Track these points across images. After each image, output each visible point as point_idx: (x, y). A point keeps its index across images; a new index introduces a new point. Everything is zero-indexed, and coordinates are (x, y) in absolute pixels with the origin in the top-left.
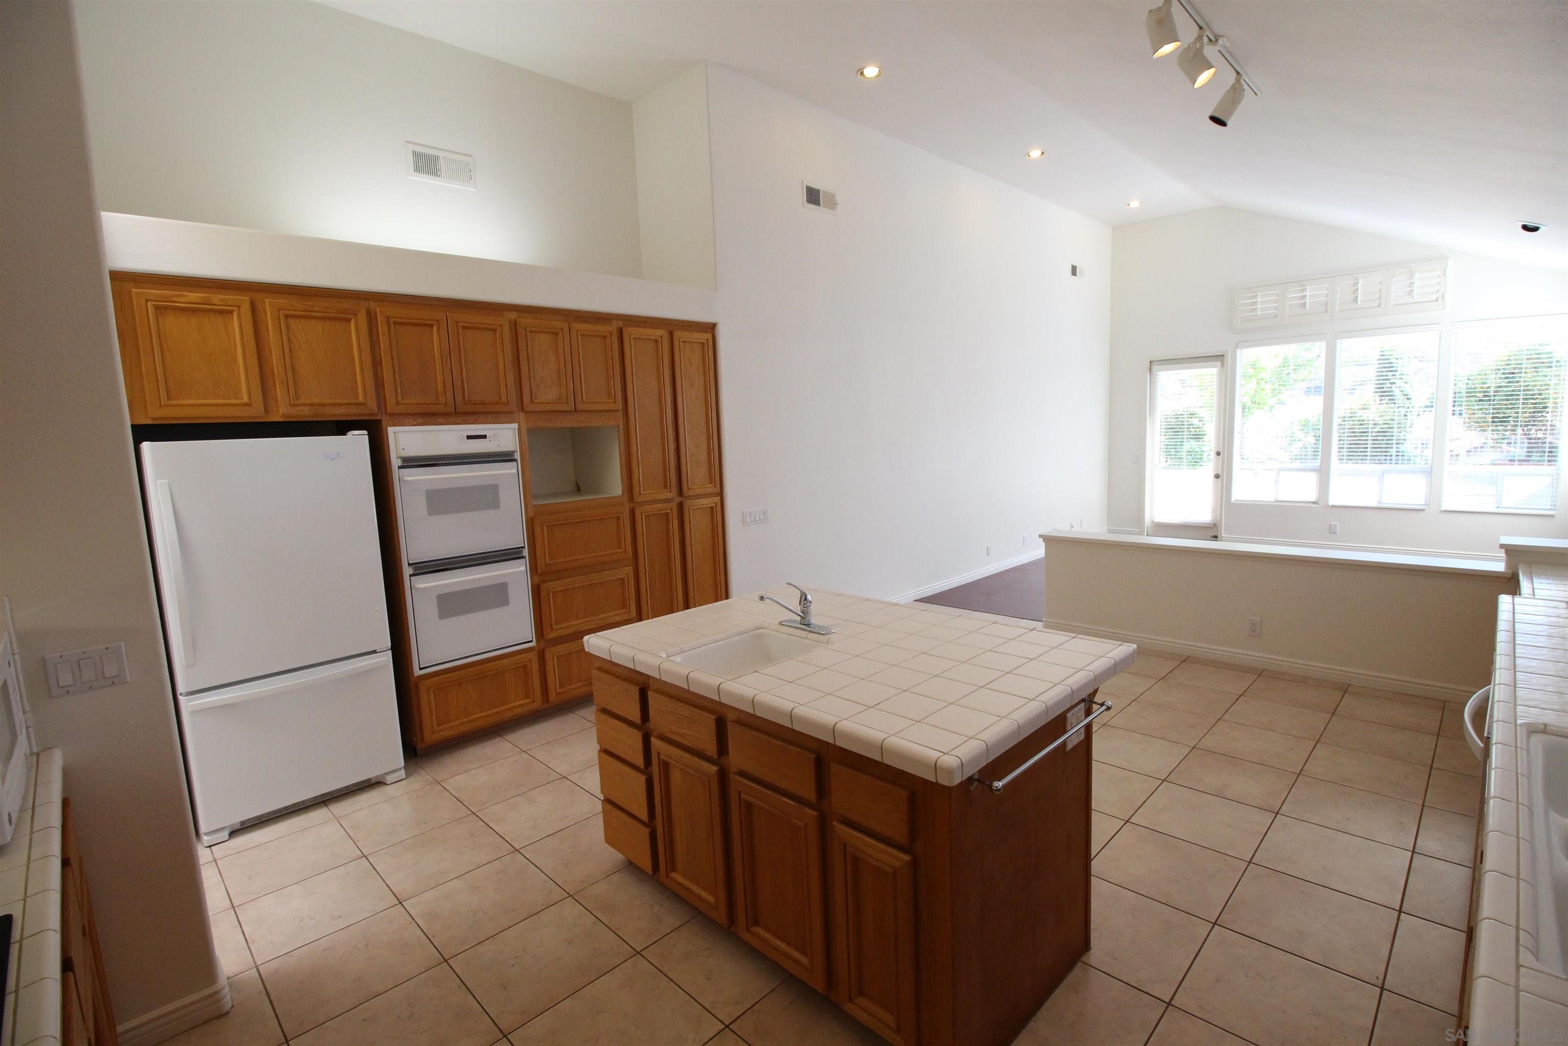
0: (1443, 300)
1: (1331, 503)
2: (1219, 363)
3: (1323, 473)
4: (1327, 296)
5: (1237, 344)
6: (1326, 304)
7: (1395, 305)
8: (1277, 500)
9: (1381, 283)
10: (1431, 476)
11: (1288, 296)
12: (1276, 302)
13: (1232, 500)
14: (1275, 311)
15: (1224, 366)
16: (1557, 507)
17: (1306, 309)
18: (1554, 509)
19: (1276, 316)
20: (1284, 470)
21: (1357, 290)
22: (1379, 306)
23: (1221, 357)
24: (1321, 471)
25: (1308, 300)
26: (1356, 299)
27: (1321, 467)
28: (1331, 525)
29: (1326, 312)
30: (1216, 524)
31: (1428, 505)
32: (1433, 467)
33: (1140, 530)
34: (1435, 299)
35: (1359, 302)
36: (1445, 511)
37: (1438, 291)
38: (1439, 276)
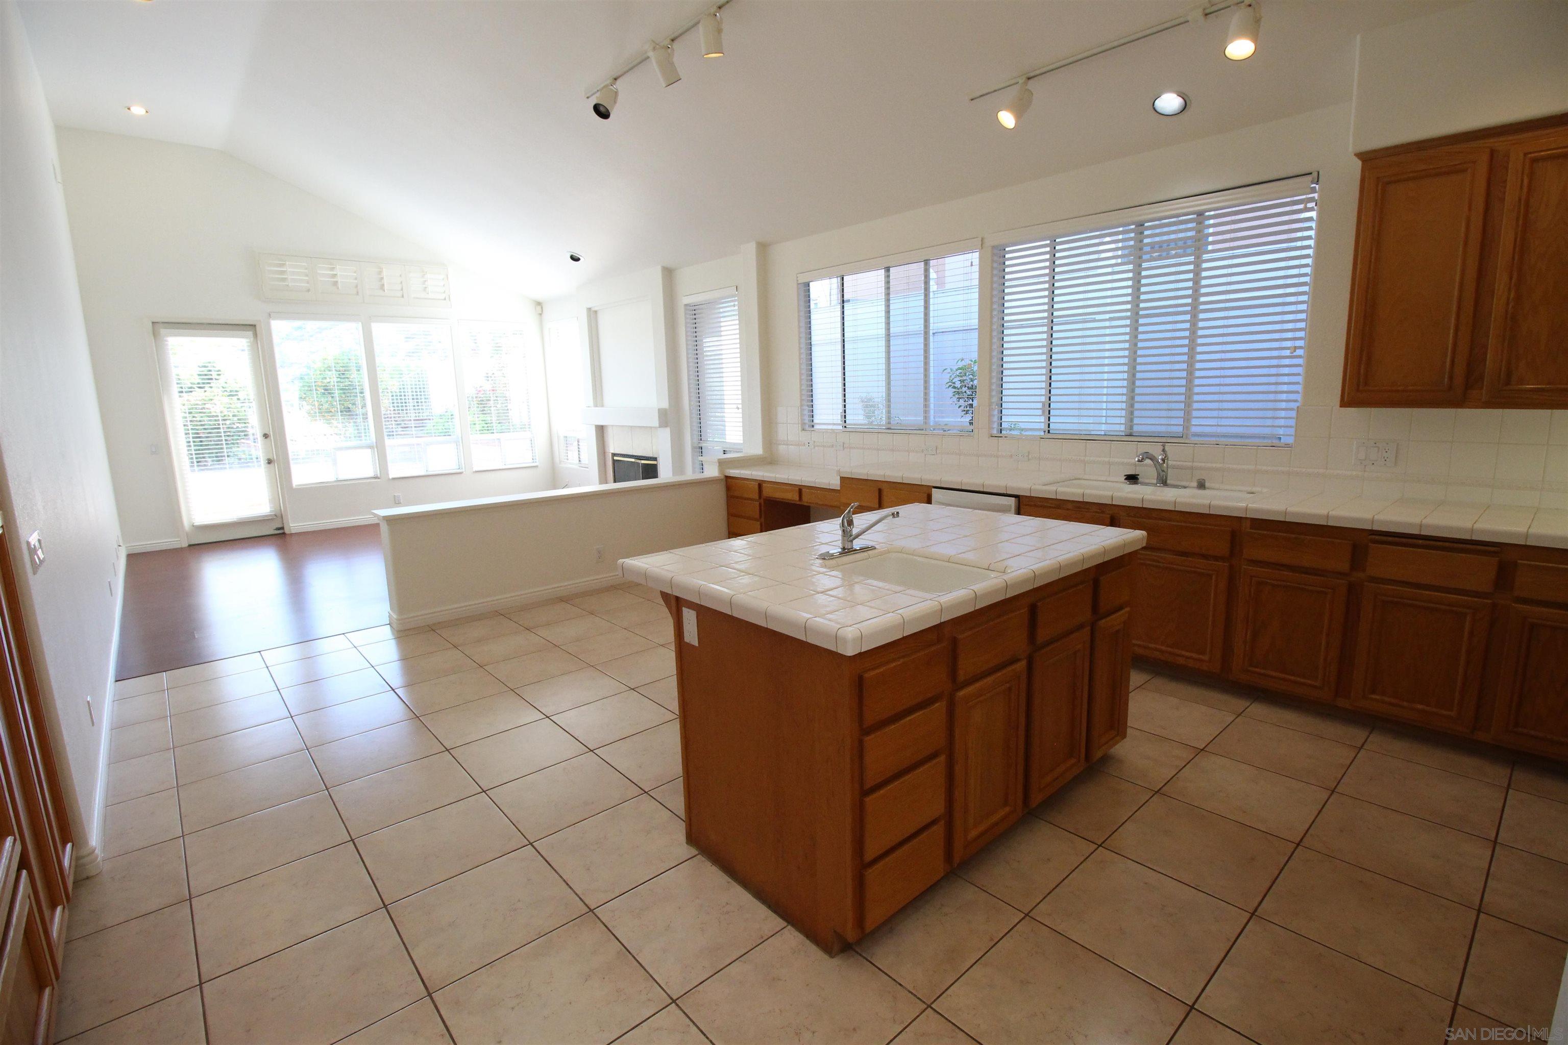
0: (450, 300)
1: (391, 476)
2: (252, 333)
3: (379, 448)
5: (270, 315)
6: (357, 286)
7: (414, 298)
8: (339, 479)
9: (401, 276)
10: (461, 445)
11: (319, 272)
12: (307, 276)
13: (294, 486)
14: (306, 285)
15: (258, 338)
16: (537, 461)
17: (338, 288)
18: (536, 462)
19: (309, 290)
20: (341, 449)
21: (382, 278)
22: (403, 296)
23: (252, 327)
24: (377, 447)
25: (339, 279)
26: (382, 287)
27: (376, 442)
28: (394, 496)
29: (357, 294)
30: (279, 514)
31: (463, 468)
32: (462, 438)
33: (177, 539)
34: (443, 298)
35: (386, 291)
36: (477, 472)
37: (445, 292)
38: (443, 279)
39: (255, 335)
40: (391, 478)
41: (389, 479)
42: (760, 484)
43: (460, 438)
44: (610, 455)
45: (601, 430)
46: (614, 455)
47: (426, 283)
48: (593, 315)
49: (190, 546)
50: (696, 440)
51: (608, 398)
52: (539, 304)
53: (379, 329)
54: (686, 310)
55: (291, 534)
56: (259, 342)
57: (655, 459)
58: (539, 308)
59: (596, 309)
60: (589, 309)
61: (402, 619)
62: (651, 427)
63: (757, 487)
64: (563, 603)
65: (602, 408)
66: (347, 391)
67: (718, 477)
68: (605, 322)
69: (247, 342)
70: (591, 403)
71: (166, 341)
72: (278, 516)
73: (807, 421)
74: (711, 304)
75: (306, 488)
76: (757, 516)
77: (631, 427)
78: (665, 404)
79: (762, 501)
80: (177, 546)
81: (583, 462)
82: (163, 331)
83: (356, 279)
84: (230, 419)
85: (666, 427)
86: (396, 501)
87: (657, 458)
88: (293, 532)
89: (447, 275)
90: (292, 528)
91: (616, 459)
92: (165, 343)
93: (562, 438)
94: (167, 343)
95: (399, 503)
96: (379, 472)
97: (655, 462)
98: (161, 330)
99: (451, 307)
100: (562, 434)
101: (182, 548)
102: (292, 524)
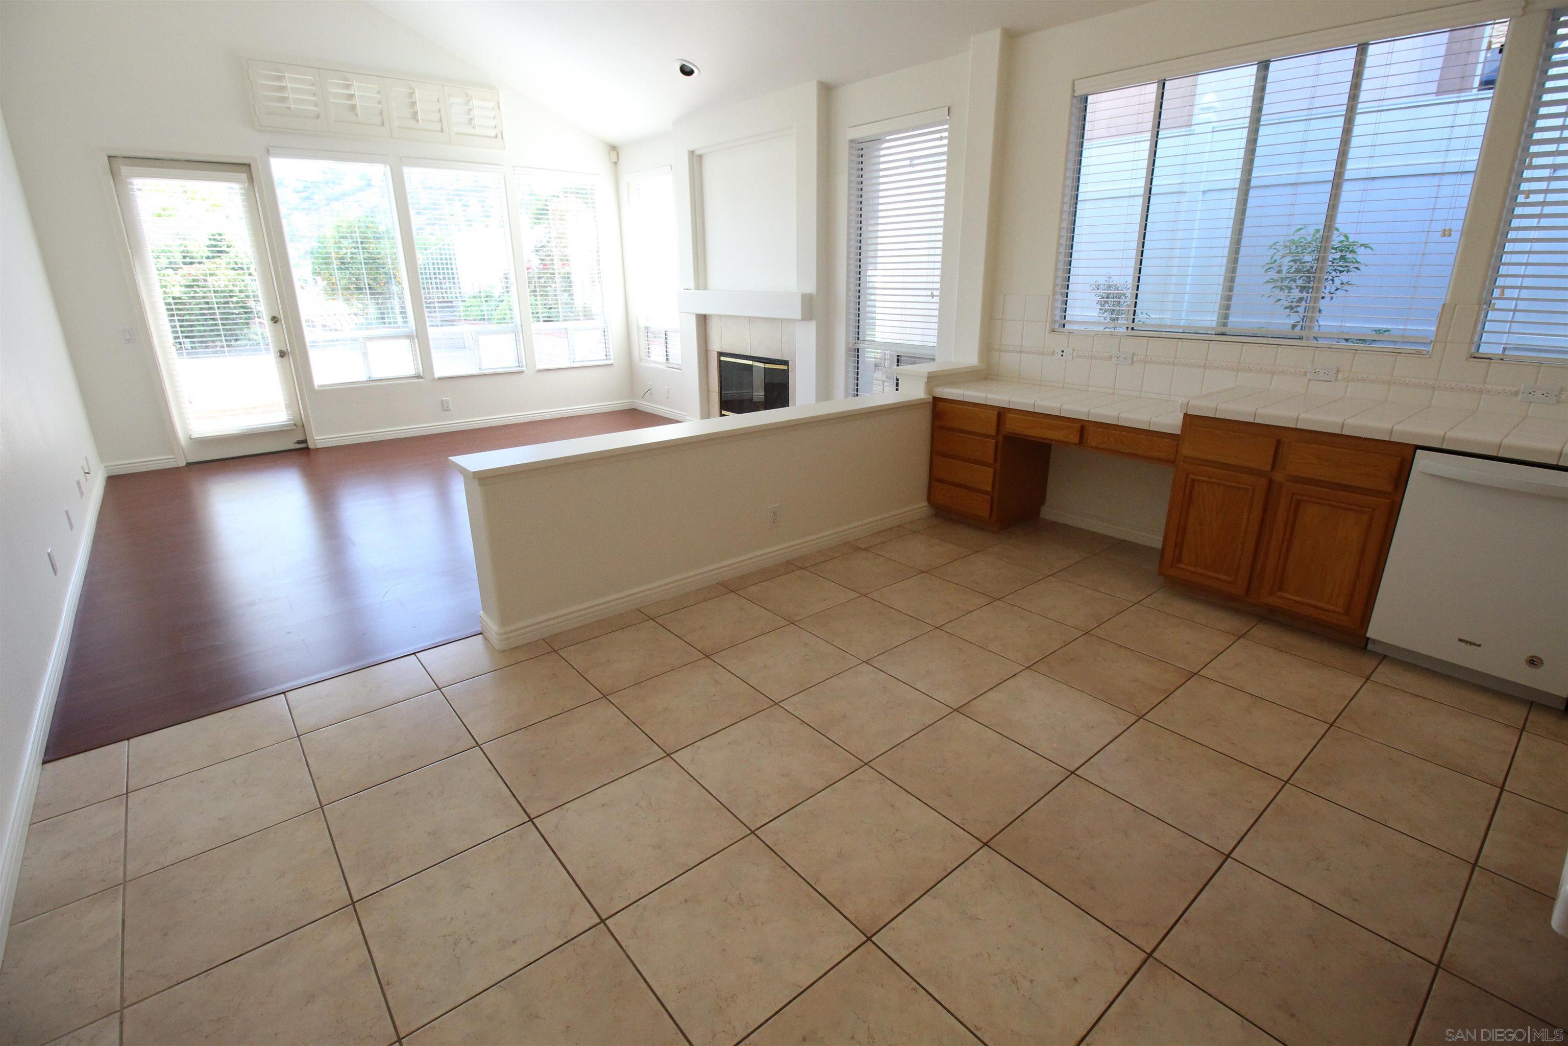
0: (503, 139)
1: (437, 375)
2: (245, 175)
3: (420, 338)
4: (380, 103)
5: (267, 149)
6: (381, 113)
7: (456, 133)
8: (371, 379)
9: (438, 100)
10: (521, 336)
11: (329, 90)
12: (315, 95)
13: (316, 387)
14: (315, 108)
15: (254, 181)
16: (612, 357)
17: (357, 115)
18: (610, 359)
19: (318, 117)
20: (372, 338)
21: (414, 103)
22: (442, 131)
23: (245, 167)
24: (417, 337)
25: (357, 102)
26: (415, 115)
27: (416, 331)
28: (442, 400)
29: (383, 124)
30: (299, 423)
31: (525, 366)
32: (521, 326)
33: (171, 457)
34: (494, 135)
35: (420, 121)
36: (540, 371)
37: (496, 126)
38: (493, 108)
39: (251, 179)
40: (436, 377)
41: (434, 379)
42: (1002, 413)
43: (519, 328)
44: (715, 355)
45: (703, 320)
46: (721, 354)
47: (472, 113)
48: (696, 160)
49: (190, 465)
50: (851, 340)
51: (715, 277)
52: (614, 148)
53: (413, 175)
54: (851, 148)
55: (317, 450)
56: (256, 189)
57: (786, 363)
58: (614, 154)
59: (697, 153)
60: (692, 153)
61: (506, 633)
62: (782, 320)
63: (995, 418)
64: (732, 595)
65: (706, 291)
66: (374, 263)
67: (924, 399)
68: (712, 170)
69: (241, 189)
70: (692, 285)
71: (131, 184)
72: (298, 426)
73: (1057, 318)
74: (877, 140)
75: (332, 390)
76: (991, 460)
77: (750, 318)
78: (811, 287)
79: (1000, 439)
80: (173, 465)
81: (671, 361)
82: (124, 170)
84: (236, 296)
85: (810, 319)
86: (445, 407)
87: (788, 361)
88: (319, 447)
89: (498, 103)
90: (317, 441)
91: (722, 358)
92: (129, 186)
93: (642, 329)
94: (132, 187)
95: (448, 410)
96: (421, 370)
97: (785, 367)
98: (122, 167)
99: (504, 148)
100: (643, 324)
101: (178, 468)
102: (317, 436)
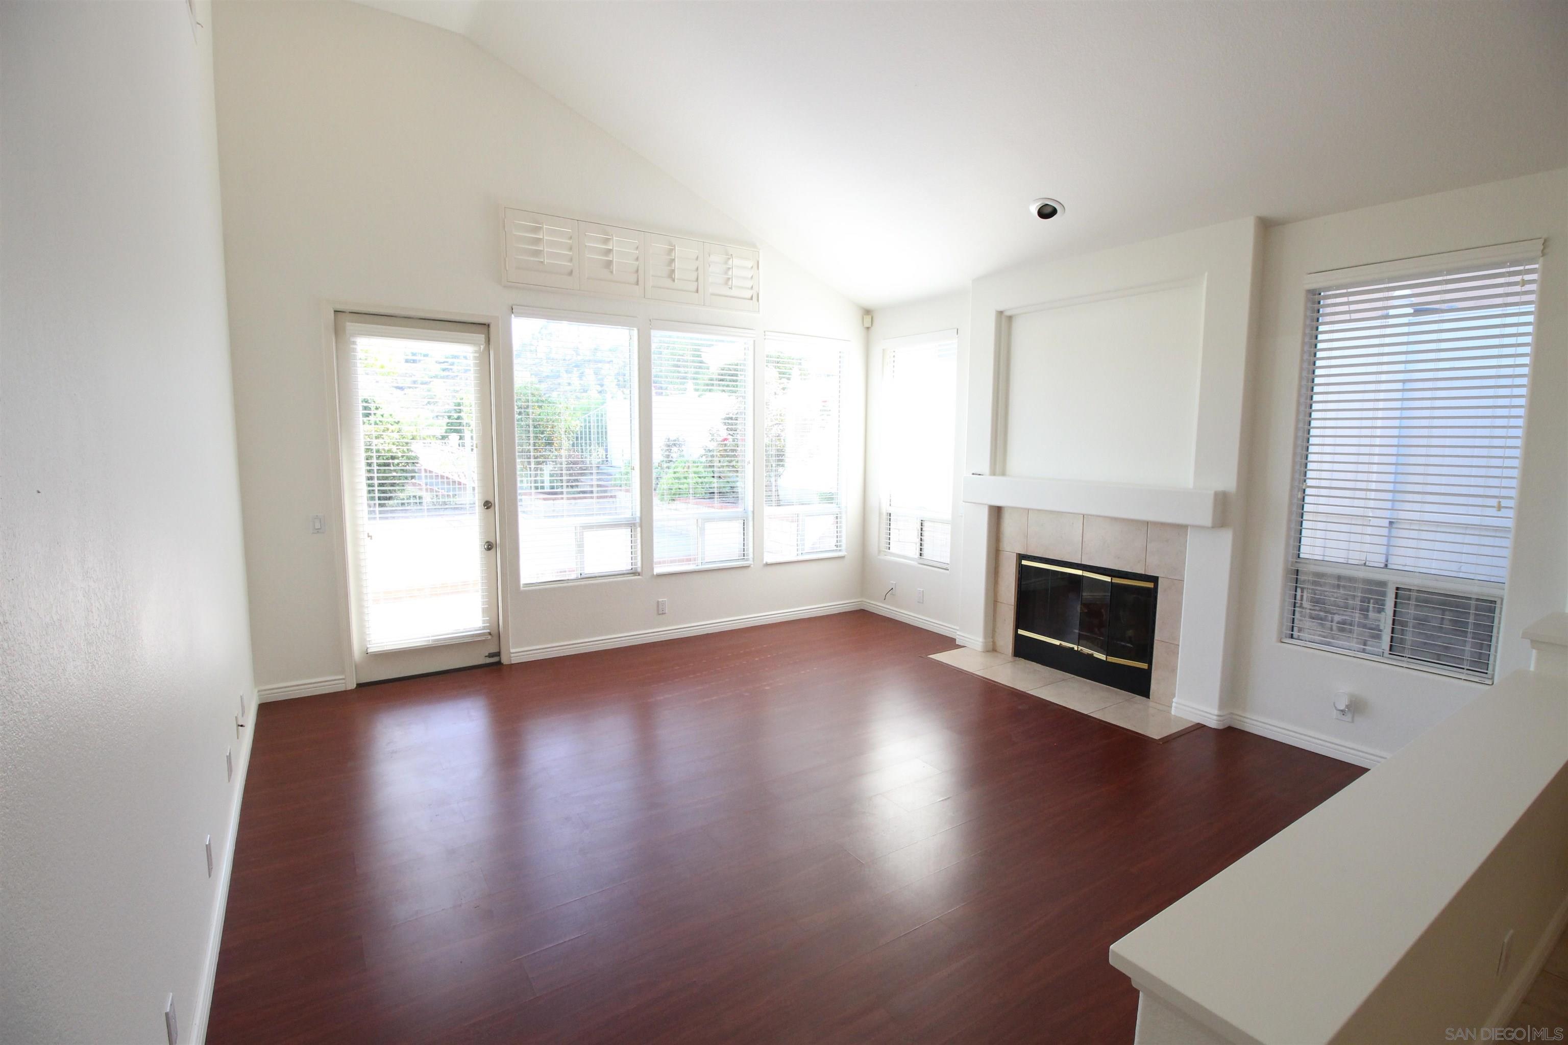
0: (758, 301)
1: (657, 571)
2: (482, 336)
3: (644, 527)
5: (511, 309)
6: (637, 271)
7: (711, 294)
8: (583, 576)
9: (697, 259)
10: (751, 524)
11: (587, 244)
12: (570, 249)
13: (522, 585)
14: (569, 264)
15: (492, 343)
16: (844, 547)
17: (612, 272)
19: (570, 273)
20: (590, 527)
21: (673, 260)
22: (697, 291)
23: (484, 327)
24: (641, 526)
25: (614, 258)
26: (671, 275)
27: (641, 519)
28: (658, 601)
29: (637, 283)
30: (495, 632)
31: (751, 559)
32: (753, 512)
33: (341, 677)
34: (749, 297)
35: (676, 280)
36: (767, 565)
37: (752, 287)
38: (752, 267)
39: (488, 341)
40: (655, 574)
41: (652, 576)
43: (750, 514)
44: (1015, 558)
45: (997, 513)
46: (1021, 557)
47: (730, 272)
48: (1009, 322)
49: (360, 685)
51: (1017, 462)
52: (868, 312)
54: (1307, 300)
55: (511, 666)
56: (492, 352)
57: (1155, 580)
58: (868, 319)
59: (1008, 313)
60: (1001, 313)
62: (1151, 523)
65: (1006, 478)
69: (475, 352)
70: (985, 467)
71: (354, 343)
72: (495, 635)
75: (537, 590)
77: (1086, 516)
78: (1224, 483)
80: (341, 688)
81: (931, 557)
82: (350, 326)
83: (637, 259)
85: (1223, 526)
86: (660, 611)
87: (1158, 577)
88: (513, 662)
89: (758, 262)
90: (512, 655)
91: (1024, 562)
92: (352, 346)
93: (885, 516)
94: (354, 346)
95: (663, 614)
96: (639, 564)
97: (1150, 585)
98: (348, 324)
99: (759, 311)
100: (885, 509)
101: (345, 692)
102: (513, 648)
